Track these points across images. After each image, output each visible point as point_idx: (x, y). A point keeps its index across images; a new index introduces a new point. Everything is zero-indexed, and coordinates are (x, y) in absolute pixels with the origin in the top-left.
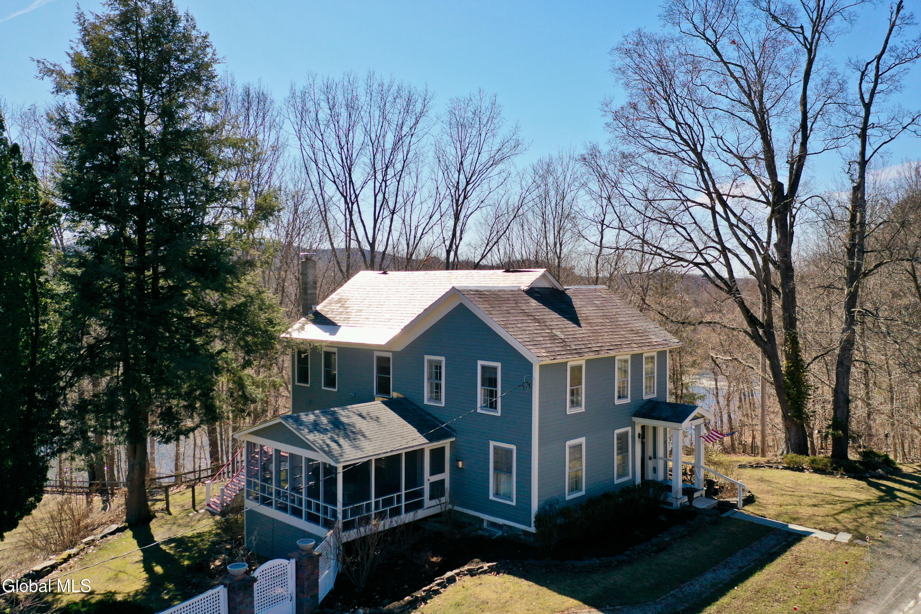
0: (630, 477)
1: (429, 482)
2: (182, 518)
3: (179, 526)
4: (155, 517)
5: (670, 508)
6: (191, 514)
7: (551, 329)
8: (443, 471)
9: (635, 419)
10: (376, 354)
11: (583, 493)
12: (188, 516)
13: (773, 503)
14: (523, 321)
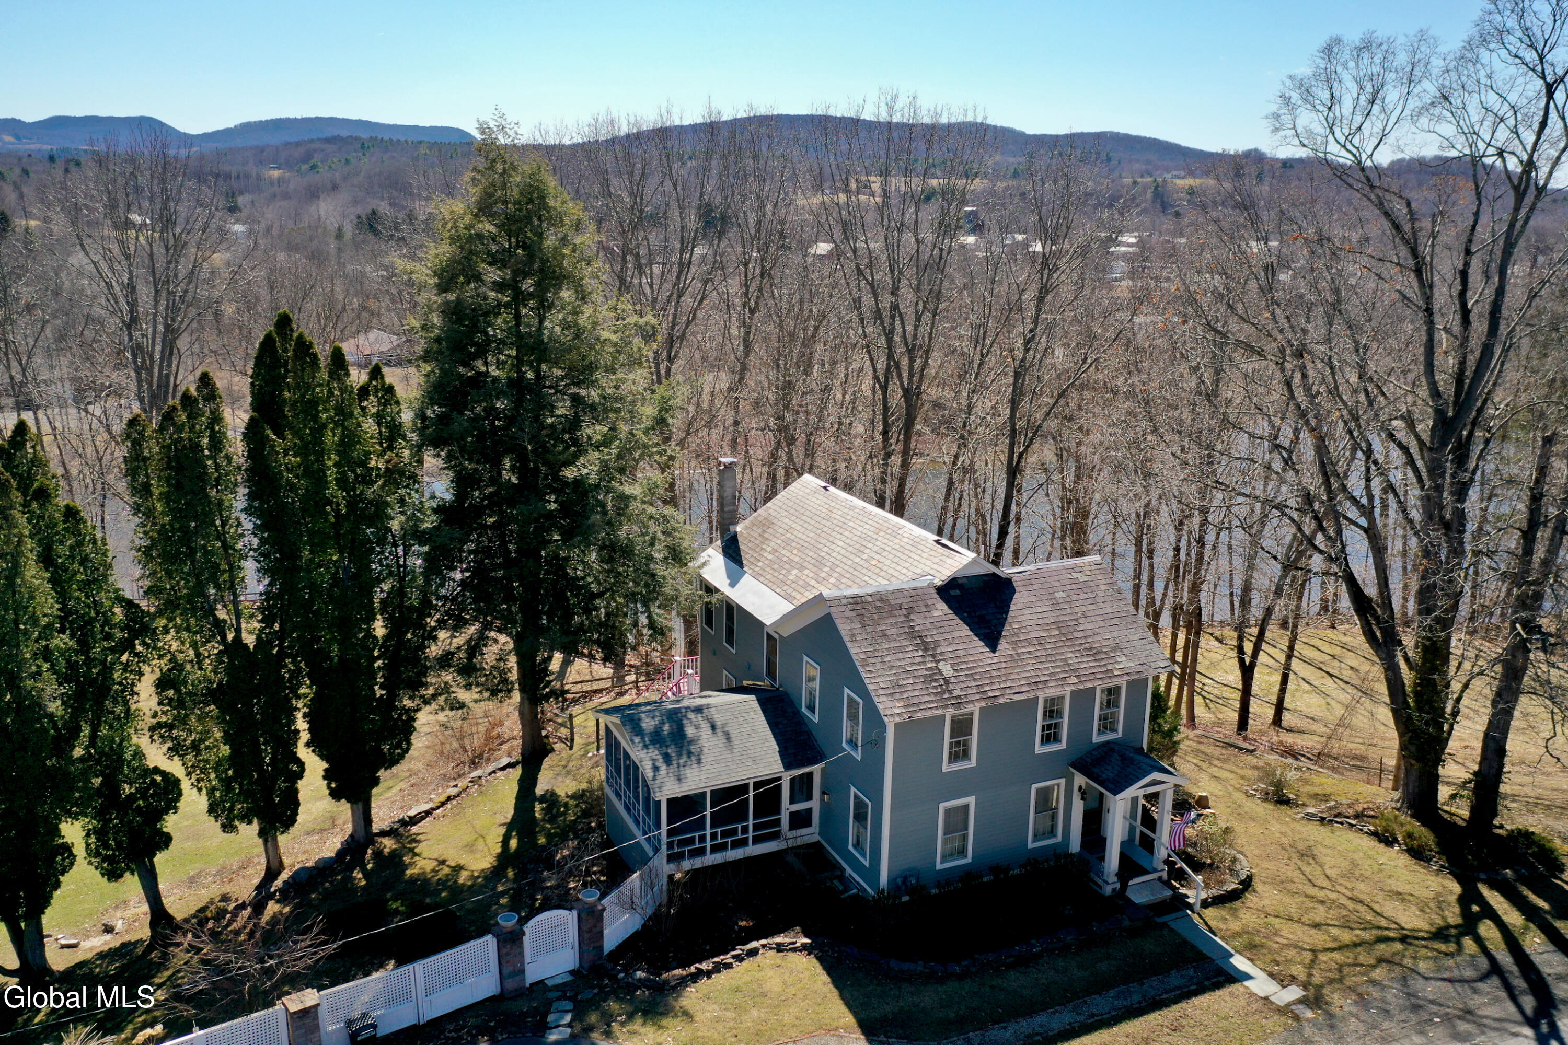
0: (1059, 840)
1: (788, 812)
3: (569, 772)
6: (590, 754)
7: (938, 661)
8: (809, 797)
9: (1071, 770)
10: (766, 630)
11: (969, 859)
12: (586, 757)
13: (1260, 909)
14: (901, 649)
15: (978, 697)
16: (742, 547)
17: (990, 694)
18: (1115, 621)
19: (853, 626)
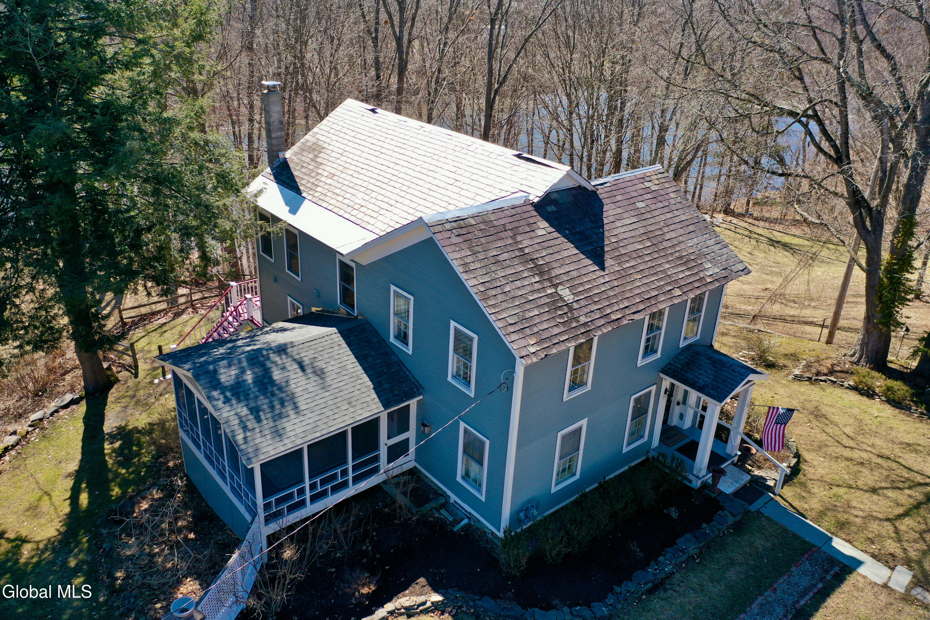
0: (646, 438)
1: (386, 448)
2: (144, 388)
3: (137, 403)
4: (117, 380)
5: (688, 484)
6: (156, 381)
7: (556, 286)
8: (406, 430)
9: (662, 375)
10: (338, 257)
11: (577, 476)
12: (152, 383)
13: (821, 480)
14: (517, 277)
15: (602, 322)
16: (295, 173)
17: (614, 317)
18: (691, 228)
19: (463, 253)
